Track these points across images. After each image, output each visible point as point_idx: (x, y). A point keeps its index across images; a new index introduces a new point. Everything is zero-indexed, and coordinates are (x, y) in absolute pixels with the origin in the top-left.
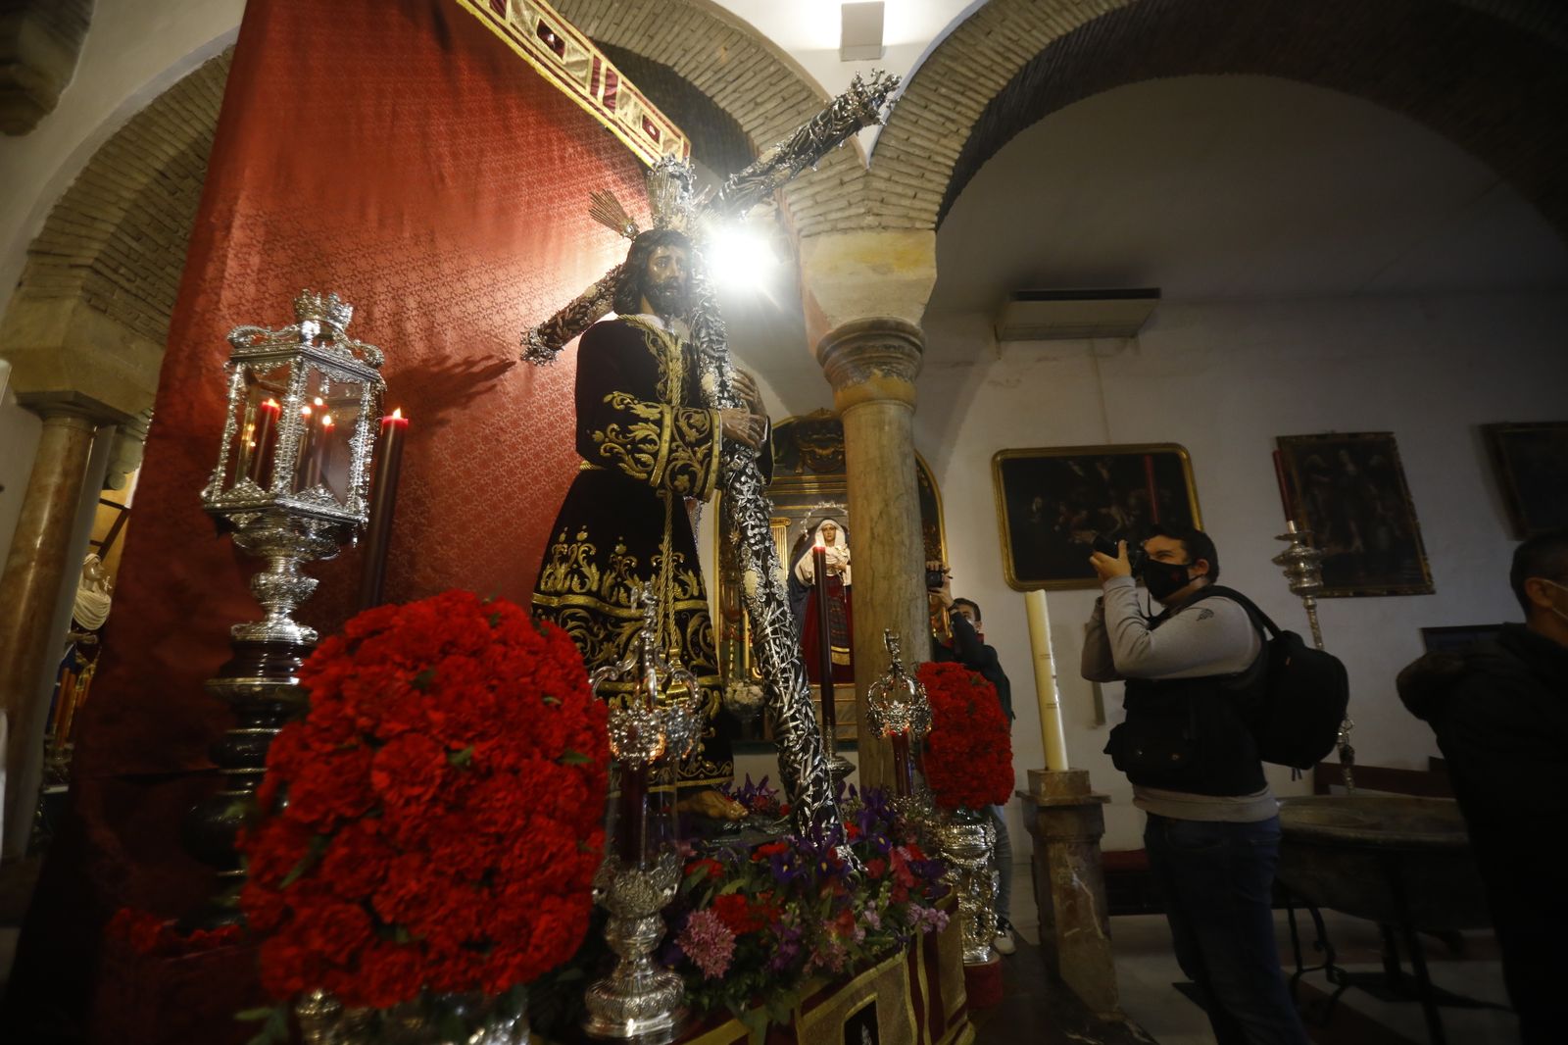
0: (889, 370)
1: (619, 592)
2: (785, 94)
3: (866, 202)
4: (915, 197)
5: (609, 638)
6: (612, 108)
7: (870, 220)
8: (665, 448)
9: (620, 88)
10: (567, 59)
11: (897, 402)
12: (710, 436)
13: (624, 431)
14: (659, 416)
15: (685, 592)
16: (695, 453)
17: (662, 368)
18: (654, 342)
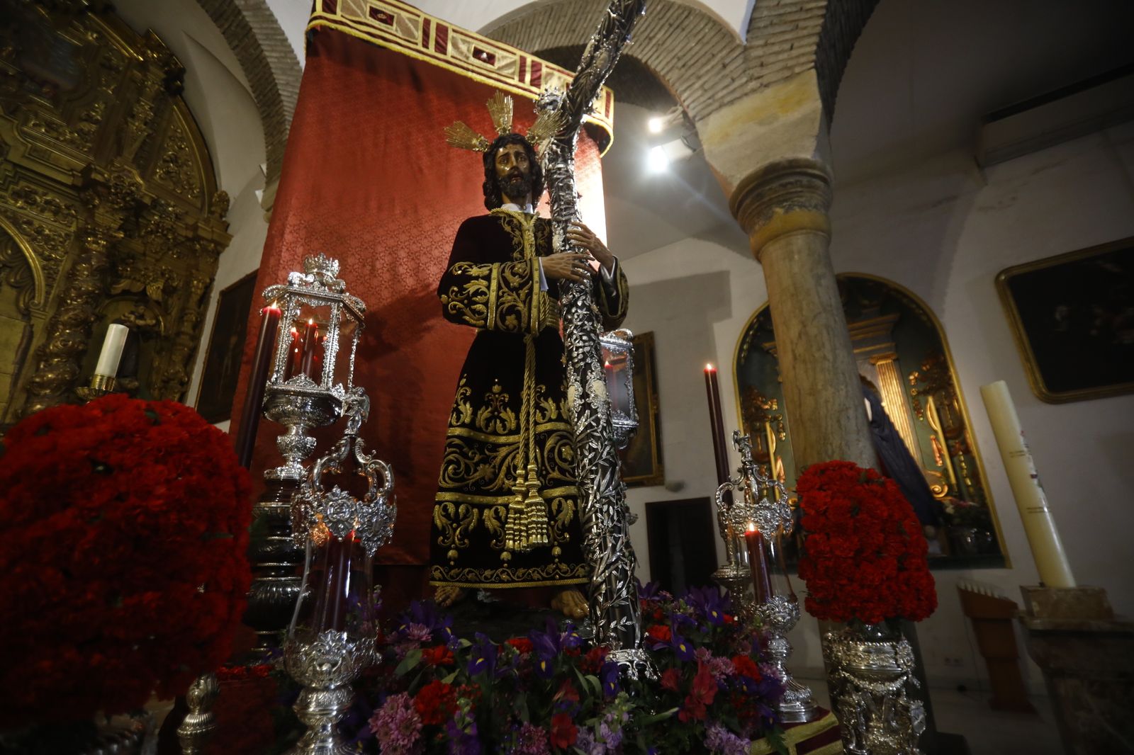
0: (790, 205)
1: (496, 423)
2: (671, 21)
3: (747, 72)
4: (792, 48)
5: (486, 460)
6: (538, 86)
7: (753, 84)
8: (492, 296)
9: (544, 70)
10: (497, 65)
11: (804, 231)
12: (531, 278)
13: (462, 289)
14: (488, 272)
15: (544, 416)
16: (518, 295)
17: (516, 240)
18: (510, 223)
